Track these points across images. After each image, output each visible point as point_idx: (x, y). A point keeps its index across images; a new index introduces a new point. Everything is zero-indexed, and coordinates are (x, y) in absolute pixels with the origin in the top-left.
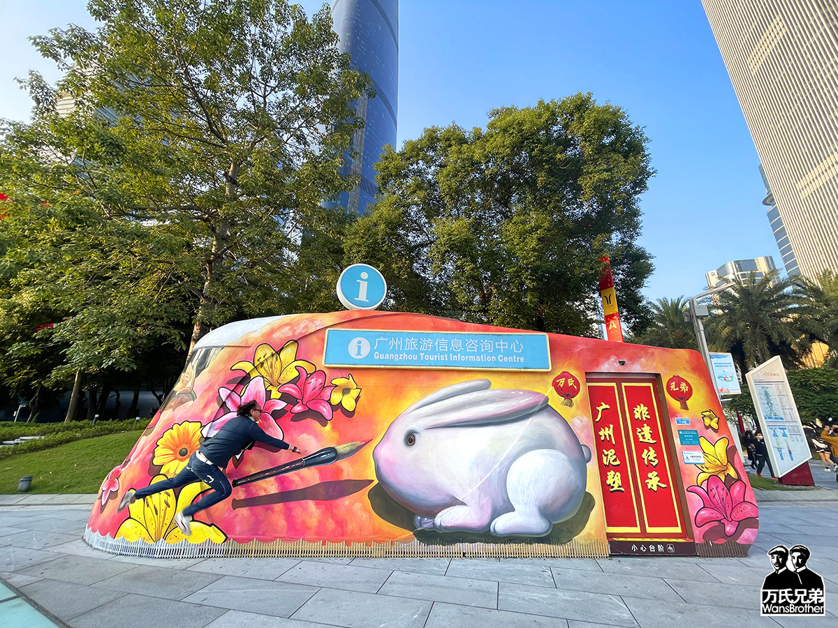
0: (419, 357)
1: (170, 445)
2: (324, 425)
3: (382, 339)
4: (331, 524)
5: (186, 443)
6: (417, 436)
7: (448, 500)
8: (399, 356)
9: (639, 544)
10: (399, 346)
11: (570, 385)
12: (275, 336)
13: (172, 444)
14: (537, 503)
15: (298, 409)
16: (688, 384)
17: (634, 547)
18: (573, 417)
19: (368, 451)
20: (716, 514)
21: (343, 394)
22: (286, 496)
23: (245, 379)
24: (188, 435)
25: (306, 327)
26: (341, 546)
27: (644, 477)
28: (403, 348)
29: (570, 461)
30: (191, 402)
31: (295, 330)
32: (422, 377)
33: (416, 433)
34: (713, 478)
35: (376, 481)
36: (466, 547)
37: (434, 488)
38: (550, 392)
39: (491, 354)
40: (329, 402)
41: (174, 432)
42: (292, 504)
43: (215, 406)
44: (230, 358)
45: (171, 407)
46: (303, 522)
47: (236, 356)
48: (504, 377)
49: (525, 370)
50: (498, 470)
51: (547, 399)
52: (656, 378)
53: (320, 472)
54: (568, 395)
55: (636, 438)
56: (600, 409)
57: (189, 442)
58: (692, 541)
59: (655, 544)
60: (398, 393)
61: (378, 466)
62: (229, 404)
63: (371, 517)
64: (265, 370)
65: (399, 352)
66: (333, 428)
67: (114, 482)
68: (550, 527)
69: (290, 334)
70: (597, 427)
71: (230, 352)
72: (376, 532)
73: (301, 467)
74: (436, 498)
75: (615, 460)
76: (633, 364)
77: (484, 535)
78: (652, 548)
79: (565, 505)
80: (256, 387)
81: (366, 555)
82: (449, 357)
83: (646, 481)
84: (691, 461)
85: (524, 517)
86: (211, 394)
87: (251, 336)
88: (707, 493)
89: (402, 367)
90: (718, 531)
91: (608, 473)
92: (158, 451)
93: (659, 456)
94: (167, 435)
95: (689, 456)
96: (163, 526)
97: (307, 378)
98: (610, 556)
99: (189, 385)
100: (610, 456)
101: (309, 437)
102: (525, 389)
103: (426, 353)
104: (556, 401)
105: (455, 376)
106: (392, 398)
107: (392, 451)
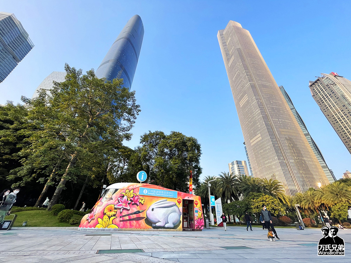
0: (156, 194)
3: (149, 190)
4: (138, 225)
7: (158, 221)
12: (130, 187)
13: (108, 208)
14: (172, 222)
15: (133, 203)
17: (186, 230)
18: (180, 207)
19: (145, 211)
20: (198, 224)
21: (142, 200)
22: (130, 220)
23: (123, 196)
25: (136, 186)
26: (140, 229)
29: (178, 215)
32: (156, 198)
33: (154, 209)
34: (199, 218)
36: (160, 229)
37: (156, 219)
38: (177, 202)
39: (168, 195)
40: (139, 202)
41: (109, 206)
43: (117, 201)
46: (133, 225)
47: (121, 191)
48: (170, 199)
49: (173, 198)
52: (193, 201)
53: (136, 215)
57: (112, 208)
58: (194, 229)
60: (151, 200)
61: (147, 214)
62: (120, 201)
63: (145, 224)
64: (127, 195)
65: (152, 193)
66: (139, 207)
68: (174, 226)
69: (133, 187)
72: (145, 227)
73: (133, 214)
74: (156, 221)
76: (190, 198)
77: (164, 227)
78: (189, 230)
79: (177, 223)
80: (125, 198)
81: (144, 230)
82: (161, 195)
84: (196, 215)
85: (170, 225)
86: (117, 198)
87: (125, 187)
88: (198, 221)
89: (153, 196)
90: (198, 227)
92: (105, 210)
96: (106, 225)
97: (135, 197)
98: (183, 231)
101: (135, 208)
104: (177, 204)
105: (161, 198)
106: (150, 202)
107: (149, 212)
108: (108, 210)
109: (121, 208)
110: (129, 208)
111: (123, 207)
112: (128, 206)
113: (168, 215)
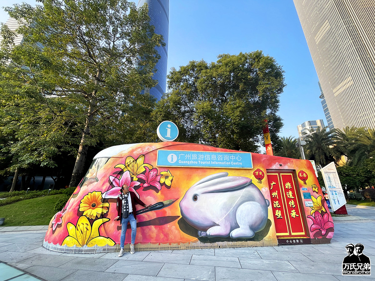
0: (198, 162)
1: (87, 202)
2: (158, 192)
3: (182, 154)
4: (162, 236)
5: (95, 201)
6: (198, 196)
7: (212, 224)
8: (190, 162)
9: (289, 240)
10: (189, 157)
11: (260, 174)
12: (135, 153)
13: (88, 201)
14: (249, 224)
15: (146, 185)
16: (306, 174)
17: (287, 241)
18: (262, 188)
19: (177, 204)
20: (318, 227)
21: (166, 179)
22: (142, 224)
23: (121, 172)
24: (96, 197)
25: (148, 149)
26: (167, 245)
27: (290, 212)
28: (191, 158)
29: (261, 206)
30: (96, 183)
31: (143, 150)
32: (199, 171)
33: (198, 195)
34: (316, 212)
35: (181, 217)
36: (220, 243)
37: (206, 219)
38: (252, 177)
39: (228, 162)
40: (159, 182)
41: (89, 196)
42: (144, 227)
43: (108, 184)
44: (114, 162)
45: (86, 185)
46: (150, 235)
47: (116, 162)
48: (233, 171)
49: (242, 168)
50: (232, 211)
51: (251, 180)
52: (294, 171)
53: (157, 213)
54: (260, 179)
55: (286, 196)
56: (272, 184)
58: (309, 238)
59: (295, 239)
60: (189, 178)
61: (182, 210)
62: (114, 183)
63: (179, 232)
64: (130, 168)
65: (189, 160)
66: (162, 193)
67: (59, 220)
68: (254, 234)
69: (141, 152)
70: (271, 192)
71: (114, 159)
72: (181, 239)
73: (148, 211)
74: (206, 223)
75: (278, 205)
76: (285, 166)
77: (228, 238)
78: (294, 241)
79: (259, 225)
80: (126, 175)
81: (178, 249)
82: (211, 163)
83: (291, 214)
84: (308, 205)
85: (243, 231)
86: (105, 179)
87: (123, 153)
88: (315, 218)
89: (191, 167)
90: (319, 233)
91: (276, 211)
92: (82, 205)
93: (296, 204)
94: (85, 198)
95: (307, 203)
96: (85, 239)
97: (149, 171)
98: (278, 245)
99: (94, 174)
100: (277, 204)
101: (151, 198)
102: (242, 176)
103: (201, 161)
104: (255, 181)
105: (213, 170)
106: (187, 180)
107: (187, 203)
108: (88, 205)
113: (236, 208)
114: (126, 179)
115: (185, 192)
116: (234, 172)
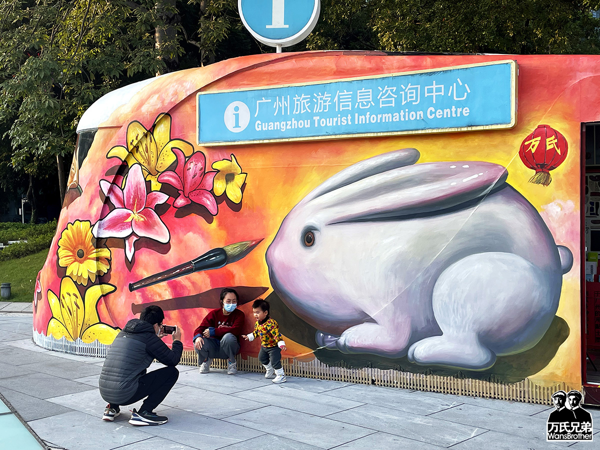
0: (313, 123)
1: (68, 246)
2: (210, 222)
3: (264, 101)
5: (82, 244)
6: (317, 234)
8: (287, 125)
10: (286, 108)
11: (549, 148)
15: (180, 202)
18: (548, 201)
19: (259, 253)
21: (227, 182)
22: (181, 302)
23: (122, 169)
24: (82, 236)
25: (175, 93)
28: (292, 111)
29: (534, 269)
30: (79, 199)
31: (164, 100)
33: (316, 229)
35: (271, 290)
36: (376, 373)
38: (513, 162)
39: (417, 108)
40: (212, 192)
41: (69, 232)
42: (187, 311)
44: (105, 142)
45: (65, 205)
47: (109, 141)
49: (469, 129)
50: (421, 280)
51: (506, 175)
53: (211, 277)
54: (543, 166)
60: (291, 176)
61: (272, 272)
62: (113, 200)
64: (142, 156)
65: (286, 118)
66: (220, 224)
68: (493, 359)
69: (160, 105)
71: (104, 135)
73: (192, 271)
74: (341, 313)
77: (400, 361)
80: (135, 176)
82: (353, 120)
85: (455, 344)
86: (93, 188)
92: (61, 252)
94: (64, 235)
96: (77, 326)
97: (186, 162)
99: (76, 178)
101: (196, 236)
103: (322, 115)
104: (521, 176)
105: (367, 146)
106: (284, 183)
107: (287, 252)
108: (71, 254)
109: (125, 239)
110: (162, 234)
111: (133, 234)
112: (155, 223)
113: (433, 271)
114: (136, 186)
115: (279, 220)
116: (443, 148)
